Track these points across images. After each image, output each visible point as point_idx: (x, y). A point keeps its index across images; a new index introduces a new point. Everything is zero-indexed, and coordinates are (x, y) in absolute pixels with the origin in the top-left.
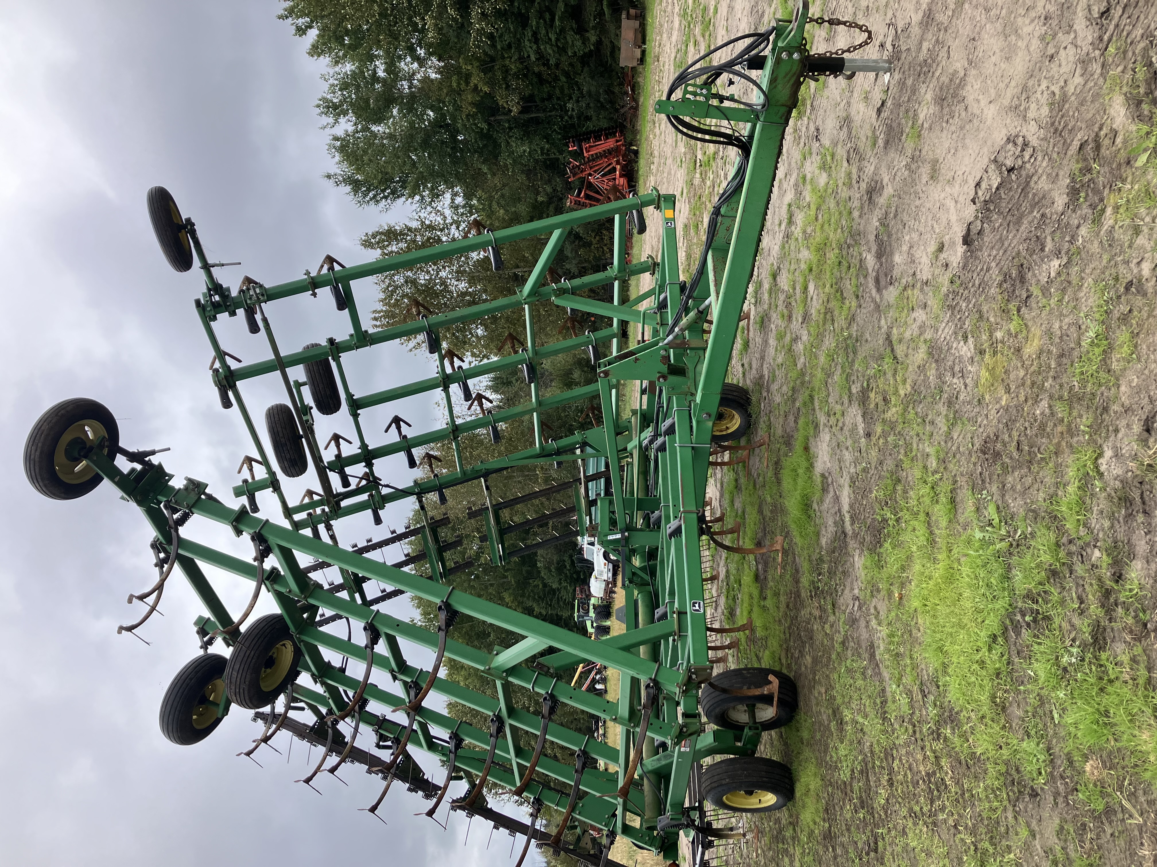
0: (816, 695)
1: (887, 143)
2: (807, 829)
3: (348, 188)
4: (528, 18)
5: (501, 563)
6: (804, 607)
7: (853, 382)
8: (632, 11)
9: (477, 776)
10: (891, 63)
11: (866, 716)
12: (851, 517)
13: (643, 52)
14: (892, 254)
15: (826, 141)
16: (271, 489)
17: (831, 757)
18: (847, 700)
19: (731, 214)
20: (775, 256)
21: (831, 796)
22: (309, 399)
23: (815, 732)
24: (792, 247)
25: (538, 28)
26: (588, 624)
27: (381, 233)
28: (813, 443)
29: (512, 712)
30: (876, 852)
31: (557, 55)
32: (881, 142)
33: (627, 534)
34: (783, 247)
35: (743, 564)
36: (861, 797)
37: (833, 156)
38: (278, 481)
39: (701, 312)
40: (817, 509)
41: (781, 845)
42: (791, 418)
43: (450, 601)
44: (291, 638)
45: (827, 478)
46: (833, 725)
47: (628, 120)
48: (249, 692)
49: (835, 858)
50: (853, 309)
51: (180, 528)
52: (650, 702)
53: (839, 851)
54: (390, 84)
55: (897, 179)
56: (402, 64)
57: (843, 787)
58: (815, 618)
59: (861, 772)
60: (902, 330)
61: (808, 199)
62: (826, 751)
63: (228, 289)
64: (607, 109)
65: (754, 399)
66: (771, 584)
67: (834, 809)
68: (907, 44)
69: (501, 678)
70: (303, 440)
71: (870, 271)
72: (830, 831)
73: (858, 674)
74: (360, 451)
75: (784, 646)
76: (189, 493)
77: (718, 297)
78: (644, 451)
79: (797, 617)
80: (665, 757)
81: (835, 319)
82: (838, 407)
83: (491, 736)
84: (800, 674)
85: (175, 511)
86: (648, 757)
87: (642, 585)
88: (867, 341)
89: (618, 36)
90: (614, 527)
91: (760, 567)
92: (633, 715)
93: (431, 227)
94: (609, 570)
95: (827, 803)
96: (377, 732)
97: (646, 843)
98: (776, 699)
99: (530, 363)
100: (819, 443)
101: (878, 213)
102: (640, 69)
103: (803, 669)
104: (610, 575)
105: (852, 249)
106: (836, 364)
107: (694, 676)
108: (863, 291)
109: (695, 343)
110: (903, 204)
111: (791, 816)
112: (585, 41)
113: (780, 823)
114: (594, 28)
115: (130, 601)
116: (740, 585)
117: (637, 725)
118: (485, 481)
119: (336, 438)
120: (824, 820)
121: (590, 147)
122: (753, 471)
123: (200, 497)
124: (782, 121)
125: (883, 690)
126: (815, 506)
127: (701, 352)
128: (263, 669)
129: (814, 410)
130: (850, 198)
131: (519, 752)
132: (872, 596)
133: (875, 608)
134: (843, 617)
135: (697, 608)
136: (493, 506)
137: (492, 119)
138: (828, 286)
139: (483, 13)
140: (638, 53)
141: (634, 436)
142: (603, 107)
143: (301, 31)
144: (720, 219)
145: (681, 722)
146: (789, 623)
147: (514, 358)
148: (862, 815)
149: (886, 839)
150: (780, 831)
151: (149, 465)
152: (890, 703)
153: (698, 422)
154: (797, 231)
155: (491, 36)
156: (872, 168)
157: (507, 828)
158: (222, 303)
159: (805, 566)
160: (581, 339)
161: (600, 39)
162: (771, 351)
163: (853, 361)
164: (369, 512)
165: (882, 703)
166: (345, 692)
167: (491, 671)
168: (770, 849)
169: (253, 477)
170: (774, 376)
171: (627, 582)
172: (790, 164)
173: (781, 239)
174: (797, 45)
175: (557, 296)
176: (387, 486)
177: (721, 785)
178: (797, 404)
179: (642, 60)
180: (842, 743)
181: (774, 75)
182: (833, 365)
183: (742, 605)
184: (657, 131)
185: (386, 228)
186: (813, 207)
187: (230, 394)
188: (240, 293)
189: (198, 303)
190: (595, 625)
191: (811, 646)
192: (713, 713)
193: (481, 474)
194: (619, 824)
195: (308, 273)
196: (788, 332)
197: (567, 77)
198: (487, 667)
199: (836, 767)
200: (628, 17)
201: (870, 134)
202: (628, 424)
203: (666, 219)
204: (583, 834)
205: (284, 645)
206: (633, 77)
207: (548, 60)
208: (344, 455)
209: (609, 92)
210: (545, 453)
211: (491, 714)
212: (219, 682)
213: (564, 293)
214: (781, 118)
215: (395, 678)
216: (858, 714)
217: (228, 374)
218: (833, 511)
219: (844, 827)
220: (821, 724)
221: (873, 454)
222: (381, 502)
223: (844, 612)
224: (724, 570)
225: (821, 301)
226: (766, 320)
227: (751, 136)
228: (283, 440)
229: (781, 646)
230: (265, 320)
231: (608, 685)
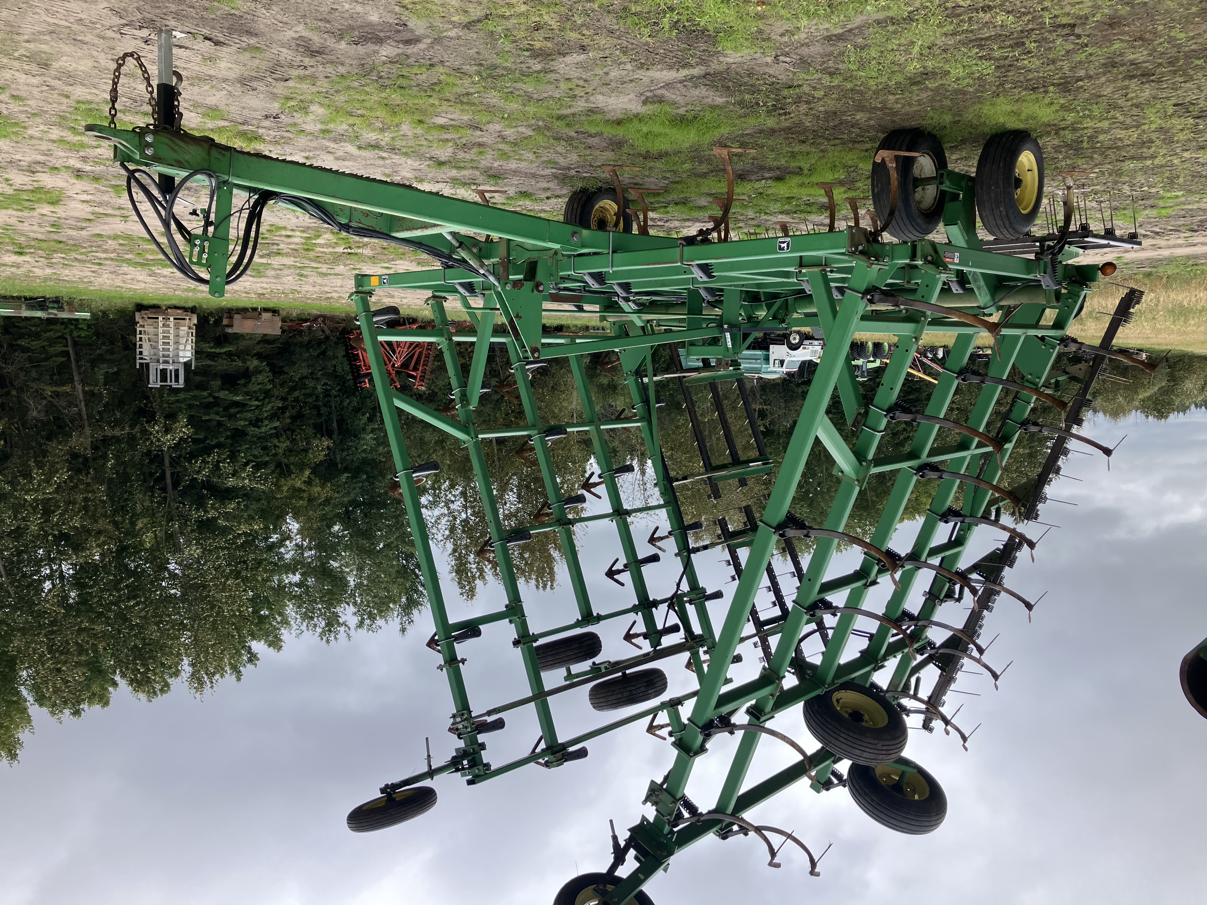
0: (899, 106)
1: (249, 33)
2: (1060, 113)
3: (415, 612)
4: (236, 429)
5: (772, 463)
6: (801, 122)
7: (528, 68)
8: (225, 322)
9: (992, 494)
10: (161, 31)
11: (913, 43)
12: (683, 67)
13: (266, 310)
14: (370, 24)
15: (275, 107)
16: (679, 707)
17: (968, 85)
18: (896, 68)
19: (348, 212)
20: (418, 163)
21: (1016, 84)
22: (585, 666)
23: (942, 107)
24: (404, 143)
25: (245, 419)
26: (871, 366)
27: (460, 579)
28: (612, 114)
29: (913, 455)
30: (1074, 25)
31: (273, 399)
32: (253, 41)
33: (726, 326)
34: (406, 154)
35: (767, 195)
36: (1011, 46)
37: (288, 99)
38: (671, 700)
39: (461, 244)
40: (684, 109)
41: (1085, 145)
42: (590, 141)
43: (775, 524)
44: (829, 694)
45: (647, 98)
46: (930, 84)
47: (337, 325)
48: (887, 740)
49: (1090, 77)
50: (447, 70)
51: (700, 811)
52: (890, 298)
53: (1082, 73)
54: (308, 570)
55: (285, 19)
56: (287, 556)
57: (1003, 70)
58: (811, 109)
59: (981, 47)
60: (452, 10)
61: (344, 127)
62: (964, 93)
63: (457, 750)
64: (326, 348)
65: (580, 185)
66: (783, 162)
67: (1031, 80)
68: (134, 11)
69: (868, 468)
70: (628, 672)
71: (400, 51)
72: (1059, 85)
73: (864, 55)
74: (640, 613)
75: (850, 145)
76: (661, 800)
77: (438, 225)
78: (643, 308)
79: (814, 131)
80: (975, 281)
81: (464, 91)
82: (563, 86)
83: (941, 477)
84: (880, 126)
85: (680, 816)
86: (976, 300)
87: (786, 308)
88: (478, 53)
89: (251, 337)
90: (719, 340)
91: (767, 175)
92: (912, 318)
93: (452, 529)
94: (811, 344)
95: (1025, 89)
96: (942, 601)
97: (1076, 302)
98: (907, 154)
99: (544, 432)
100: (610, 108)
101: (331, 42)
102: (283, 313)
103: (872, 122)
104: (816, 342)
105: (382, 74)
106: (515, 88)
107: (860, 248)
108: (424, 59)
109: (502, 251)
110: (311, 12)
111: (1048, 133)
112: (258, 371)
113: (1060, 146)
114: (244, 361)
115: (778, 866)
116: (793, 198)
117: (924, 314)
118: (677, 480)
119: (629, 637)
120: (1046, 92)
121: (365, 365)
122: (661, 185)
123: (665, 790)
124: (228, 154)
125: (878, 22)
126: (682, 111)
127: (512, 244)
128: (864, 724)
129: (574, 115)
130: (326, 77)
131: (964, 446)
132: (769, 39)
133: (782, 35)
134: (802, 76)
135: (785, 245)
136: (707, 472)
137: (340, 466)
138: (431, 101)
139: (233, 475)
140: (266, 316)
141: (628, 319)
142: (324, 353)
143: (253, 658)
144: (353, 224)
145: (921, 263)
146: (823, 141)
147: (539, 450)
148: (1033, 44)
149: (1056, 13)
150: (1069, 146)
151: (629, 843)
152: (891, 14)
153: (583, 246)
154: (386, 138)
155: (257, 468)
156: (284, 50)
157: (1057, 458)
158: (470, 758)
159: (752, 123)
160: (519, 378)
161: (255, 355)
162: (523, 165)
163: (505, 68)
164: (709, 604)
165: (893, 24)
166: (893, 635)
167: (860, 479)
168: (1092, 158)
169: (667, 725)
170: (549, 162)
171: (784, 325)
172: (315, 148)
173: (397, 157)
174: (137, 138)
175: (468, 404)
176: (678, 585)
177: (1007, 215)
178: (573, 134)
179: (274, 311)
180: (949, 72)
181: (174, 163)
182: (517, 93)
183: (815, 196)
184: (335, 295)
185: (454, 574)
186: (351, 120)
187: (571, 749)
188: (461, 738)
189: (470, 782)
190: (872, 359)
191: (844, 113)
192: (924, 227)
193: (668, 486)
194: (1052, 333)
195: (440, 668)
196: (496, 146)
197: (296, 390)
198: (856, 483)
199: (979, 78)
200: (231, 326)
201: (247, 55)
202: (617, 325)
203: (380, 284)
204: (1067, 373)
205: (838, 701)
206: (292, 320)
207: (279, 408)
208: (644, 630)
209: (308, 345)
210: (647, 416)
211: (915, 478)
212: (878, 771)
213: (466, 396)
214: (224, 155)
215: (874, 583)
216: (910, 54)
217: (550, 751)
218: (683, 90)
219: (1052, 67)
220: (932, 100)
221: (604, 42)
222: (697, 592)
223: (794, 74)
224: (780, 216)
225: (451, 109)
226: (491, 173)
227: (251, 190)
228: (625, 694)
229: (851, 150)
230: (489, 713)
231: (937, 344)
